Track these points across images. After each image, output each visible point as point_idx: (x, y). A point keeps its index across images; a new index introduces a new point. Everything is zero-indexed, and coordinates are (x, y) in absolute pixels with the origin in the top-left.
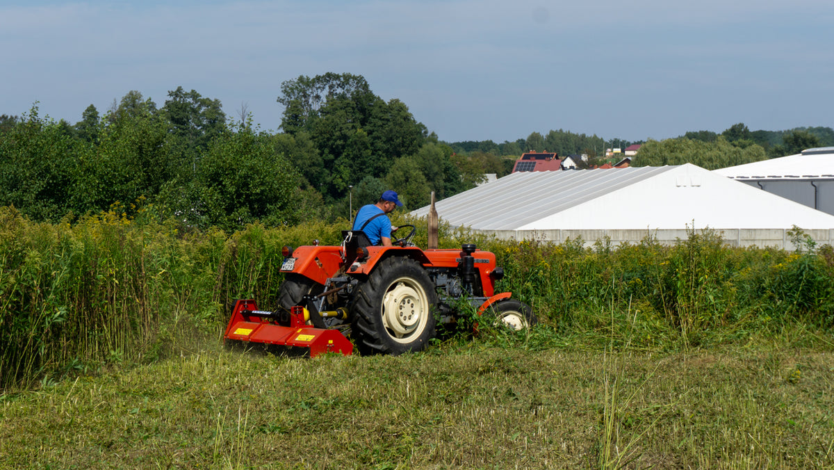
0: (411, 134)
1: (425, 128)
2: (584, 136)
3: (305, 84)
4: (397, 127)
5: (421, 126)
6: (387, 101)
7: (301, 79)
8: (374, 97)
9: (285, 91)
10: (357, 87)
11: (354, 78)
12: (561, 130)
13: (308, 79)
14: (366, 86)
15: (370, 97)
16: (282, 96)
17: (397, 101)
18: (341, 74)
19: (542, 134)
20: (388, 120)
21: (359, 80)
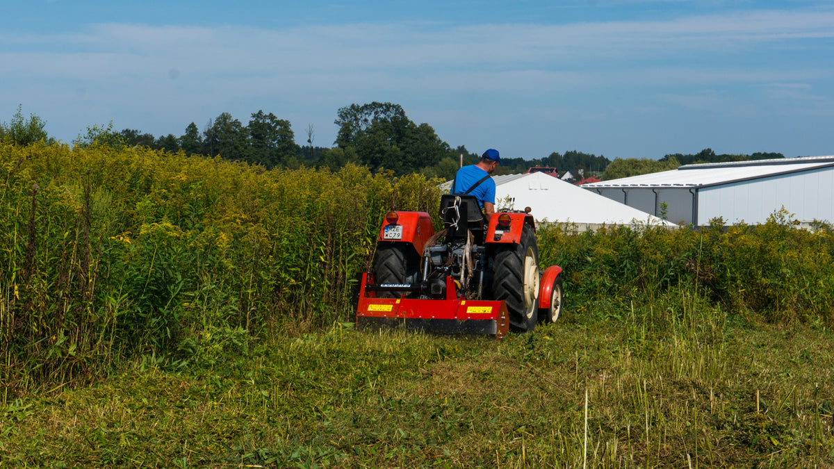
0: (434, 150)
1: (448, 146)
2: (593, 156)
3: (355, 109)
4: (424, 145)
5: (445, 144)
6: (418, 124)
7: (353, 106)
8: (408, 121)
9: (341, 116)
10: (395, 114)
11: (394, 106)
12: (575, 151)
13: (358, 106)
14: (402, 113)
15: (405, 121)
16: (338, 119)
17: (426, 125)
18: (383, 103)
19: (560, 154)
20: (417, 139)
21: (397, 108)
